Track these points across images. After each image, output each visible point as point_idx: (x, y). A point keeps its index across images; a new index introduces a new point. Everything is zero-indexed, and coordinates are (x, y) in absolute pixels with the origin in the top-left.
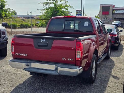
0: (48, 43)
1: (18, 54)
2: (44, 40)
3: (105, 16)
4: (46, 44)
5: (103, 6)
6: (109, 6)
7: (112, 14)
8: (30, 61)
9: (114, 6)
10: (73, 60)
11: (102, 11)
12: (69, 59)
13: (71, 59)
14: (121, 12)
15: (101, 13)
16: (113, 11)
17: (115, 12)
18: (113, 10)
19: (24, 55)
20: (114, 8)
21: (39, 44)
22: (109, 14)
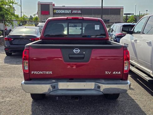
0: (84, 54)
1: (35, 72)
2: (79, 51)
3: (45, 16)
4: (82, 56)
5: (41, 4)
6: (49, 5)
7: (52, 14)
8: (57, 81)
9: (54, 4)
10: (120, 73)
11: (40, 11)
12: (114, 73)
13: (117, 73)
14: (63, 12)
15: (40, 12)
16: (53, 11)
17: (56, 11)
18: (54, 9)
19: (47, 73)
20: (54, 7)
21: (71, 56)
22: (49, 14)
